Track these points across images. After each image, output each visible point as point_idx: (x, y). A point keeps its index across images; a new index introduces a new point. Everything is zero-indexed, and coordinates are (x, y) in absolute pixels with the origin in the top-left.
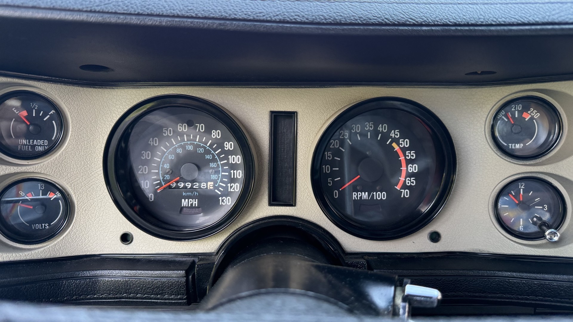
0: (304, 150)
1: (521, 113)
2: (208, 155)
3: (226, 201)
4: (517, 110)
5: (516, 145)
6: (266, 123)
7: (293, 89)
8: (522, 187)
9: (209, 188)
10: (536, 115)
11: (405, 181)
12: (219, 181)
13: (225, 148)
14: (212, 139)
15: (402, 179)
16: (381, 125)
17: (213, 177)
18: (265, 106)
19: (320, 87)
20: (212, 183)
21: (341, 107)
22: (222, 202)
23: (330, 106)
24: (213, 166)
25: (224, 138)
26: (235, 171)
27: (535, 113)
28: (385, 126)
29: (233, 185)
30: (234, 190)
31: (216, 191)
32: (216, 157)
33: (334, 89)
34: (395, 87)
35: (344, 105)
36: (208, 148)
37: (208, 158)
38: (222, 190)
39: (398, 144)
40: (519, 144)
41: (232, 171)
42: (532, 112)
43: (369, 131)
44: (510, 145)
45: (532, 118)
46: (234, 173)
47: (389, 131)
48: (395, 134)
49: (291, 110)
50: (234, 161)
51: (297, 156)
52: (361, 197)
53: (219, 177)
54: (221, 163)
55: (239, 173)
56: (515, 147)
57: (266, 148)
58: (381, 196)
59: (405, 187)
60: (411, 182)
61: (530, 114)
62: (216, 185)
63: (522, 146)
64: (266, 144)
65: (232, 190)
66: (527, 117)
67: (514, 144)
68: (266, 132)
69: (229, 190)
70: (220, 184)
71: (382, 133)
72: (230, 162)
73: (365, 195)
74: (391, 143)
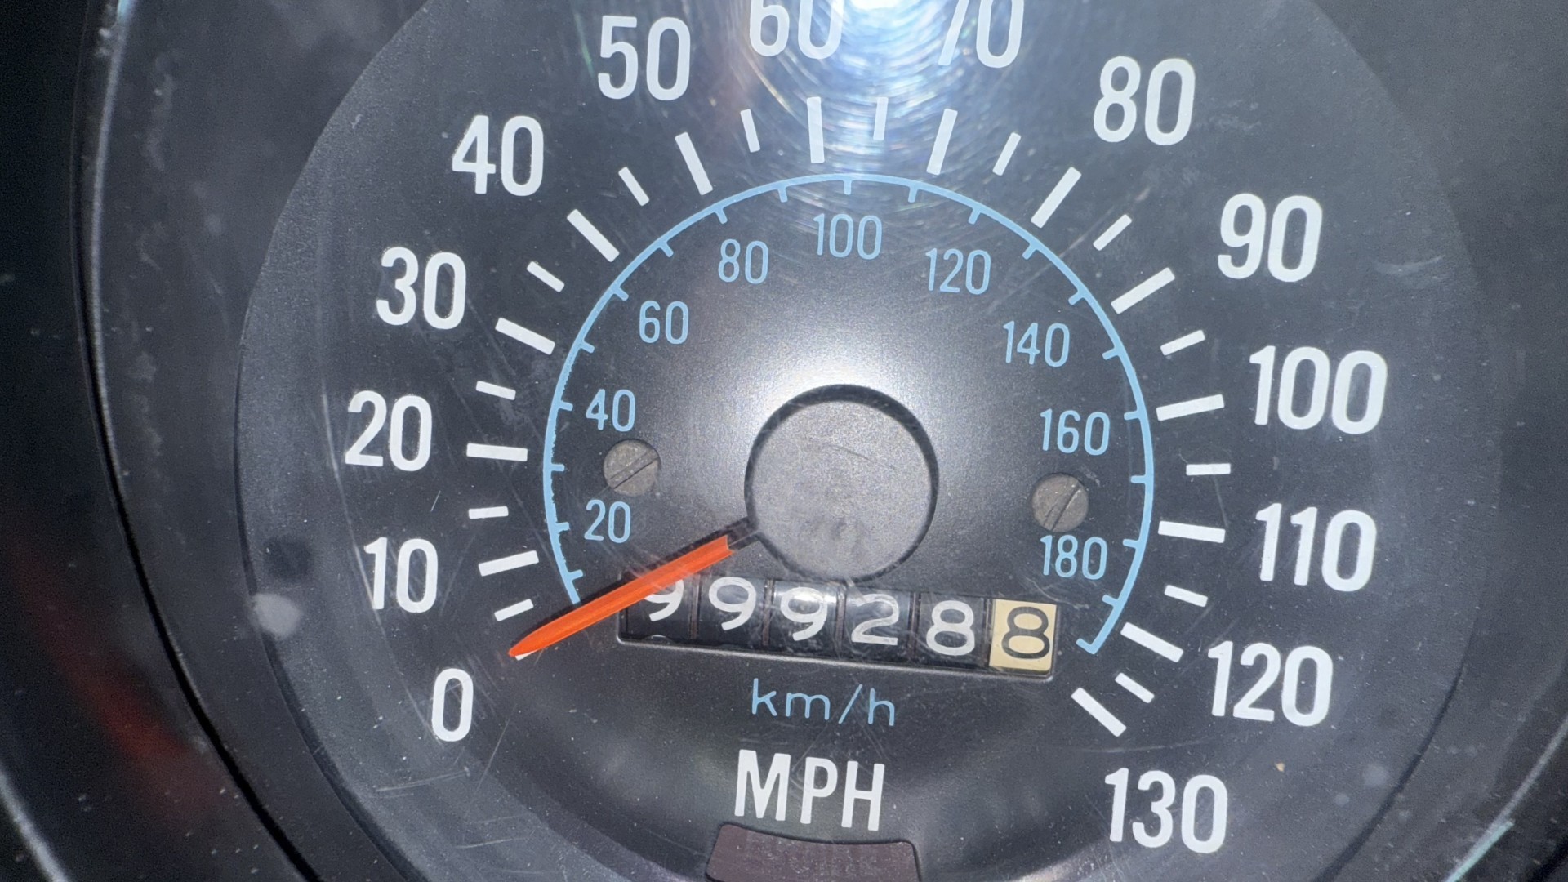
2: (1033, 329)
3: (1176, 809)
9: (1000, 664)
12: (1118, 604)
13: (1226, 261)
17: (1062, 555)
20: (1045, 616)
22: (1128, 830)
24: (1068, 440)
26: (1306, 519)
29: (1261, 661)
30: (1267, 715)
31: (1081, 697)
32: (1118, 350)
37: (1033, 351)
38: (1146, 696)
41: (1270, 515)
46: (1289, 535)
50: (1301, 405)
54: (1165, 413)
55: (1351, 534)
62: (1081, 642)
65: (1244, 710)
69: (1218, 710)
70: (1131, 632)
72: (1262, 418)
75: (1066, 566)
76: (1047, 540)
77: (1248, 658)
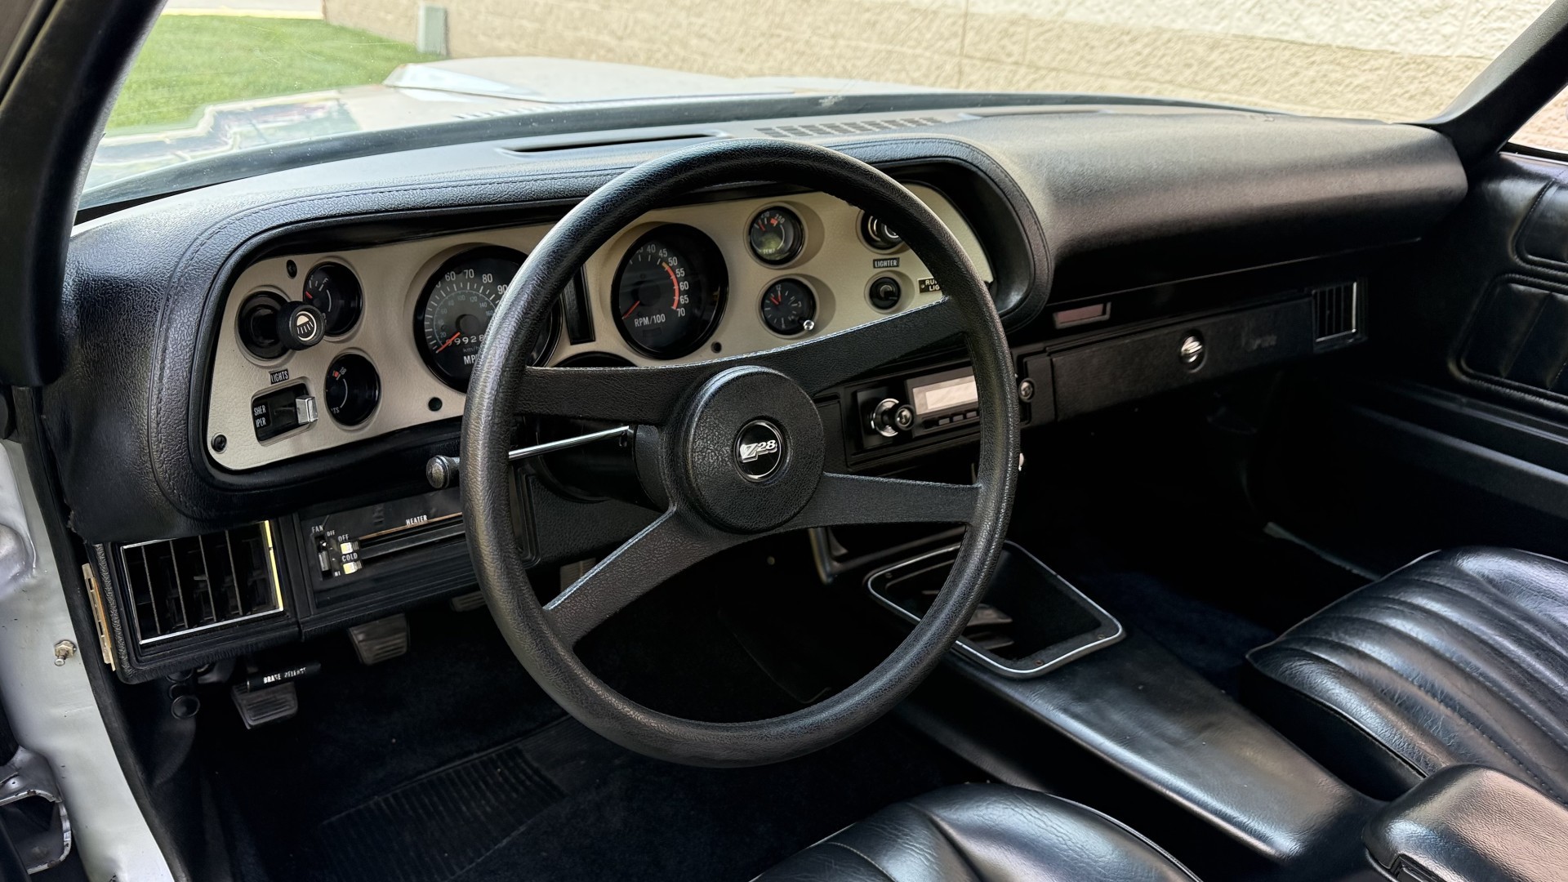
1: (769, 220)
4: (766, 219)
5: (769, 250)
8: (780, 291)
10: (782, 223)
11: (679, 301)
14: (484, 284)
15: (676, 298)
16: (650, 246)
27: (780, 221)
28: (653, 247)
36: (480, 294)
39: (668, 263)
42: (778, 220)
43: (640, 253)
44: (764, 251)
45: (779, 224)
47: (657, 251)
48: (663, 253)
52: (642, 323)
56: (768, 252)
58: (660, 318)
59: (679, 305)
60: (684, 300)
63: (774, 250)
66: (774, 223)
67: (767, 250)
71: (651, 254)
73: (646, 321)
74: (661, 263)
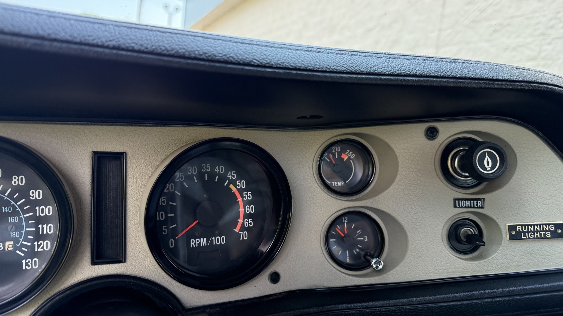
0: (136, 195)
1: (340, 154)
2: (7, 208)
3: (32, 264)
4: (336, 152)
5: (338, 182)
6: (87, 166)
7: (121, 127)
8: (346, 221)
9: (6, 250)
10: (353, 156)
11: (243, 223)
12: (21, 240)
13: (31, 198)
14: (12, 186)
15: (240, 221)
16: (217, 167)
17: (13, 235)
18: (85, 146)
19: (153, 126)
20: (12, 243)
21: (178, 148)
22: (25, 267)
23: (165, 147)
24: (13, 220)
25: (30, 185)
26: (45, 226)
27: (351, 154)
28: (222, 168)
29: (41, 243)
30: (42, 250)
31: (18, 252)
32: (18, 209)
33: (170, 128)
34: (231, 129)
35: (181, 146)
36: (6, 198)
37: (7, 210)
38: (26, 250)
39: (235, 186)
40: (340, 182)
41: (40, 226)
42: (349, 153)
43: (206, 172)
44: (333, 183)
45: (349, 158)
46: (43, 228)
47: (226, 173)
48: (232, 175)
49: (118, 151)
50: (42, 213)
51: (127, 203)
52: (199, 244)
53: (21, 234)
54: (25, 216)
55: (50, 227)
56: (337, 184)
57: (87, 195)
58: (220, 240)
59: (243, 228)
60: (249, 223)
61: (347, 155)
62: (17, 245)
63: (343, 183)
64: (87, 190)
65: (39, 250)
66: (345, 158)
67: (337, 182)
68: (87, 176)
69: (36, 250)
70: (24, 243)
71: (219, 174)
72: (38, 215)
73: (204, 242)
74: (229, 184)
75: (14, 236)
76: (11, 233)
77: (39, 243)
